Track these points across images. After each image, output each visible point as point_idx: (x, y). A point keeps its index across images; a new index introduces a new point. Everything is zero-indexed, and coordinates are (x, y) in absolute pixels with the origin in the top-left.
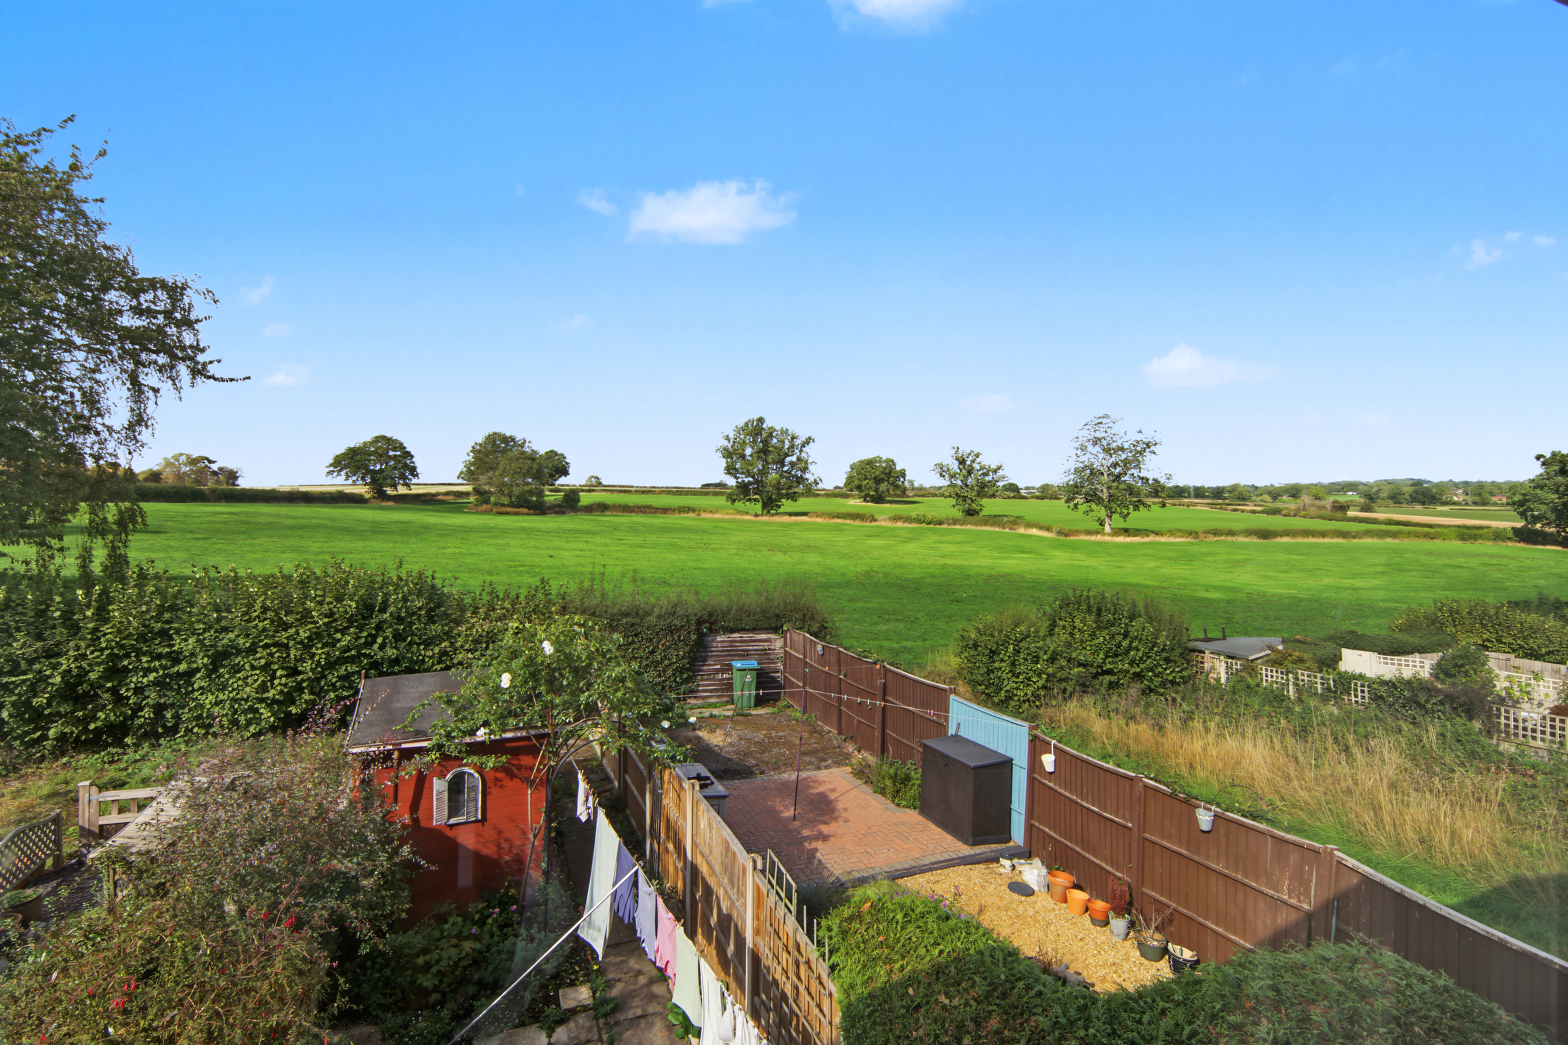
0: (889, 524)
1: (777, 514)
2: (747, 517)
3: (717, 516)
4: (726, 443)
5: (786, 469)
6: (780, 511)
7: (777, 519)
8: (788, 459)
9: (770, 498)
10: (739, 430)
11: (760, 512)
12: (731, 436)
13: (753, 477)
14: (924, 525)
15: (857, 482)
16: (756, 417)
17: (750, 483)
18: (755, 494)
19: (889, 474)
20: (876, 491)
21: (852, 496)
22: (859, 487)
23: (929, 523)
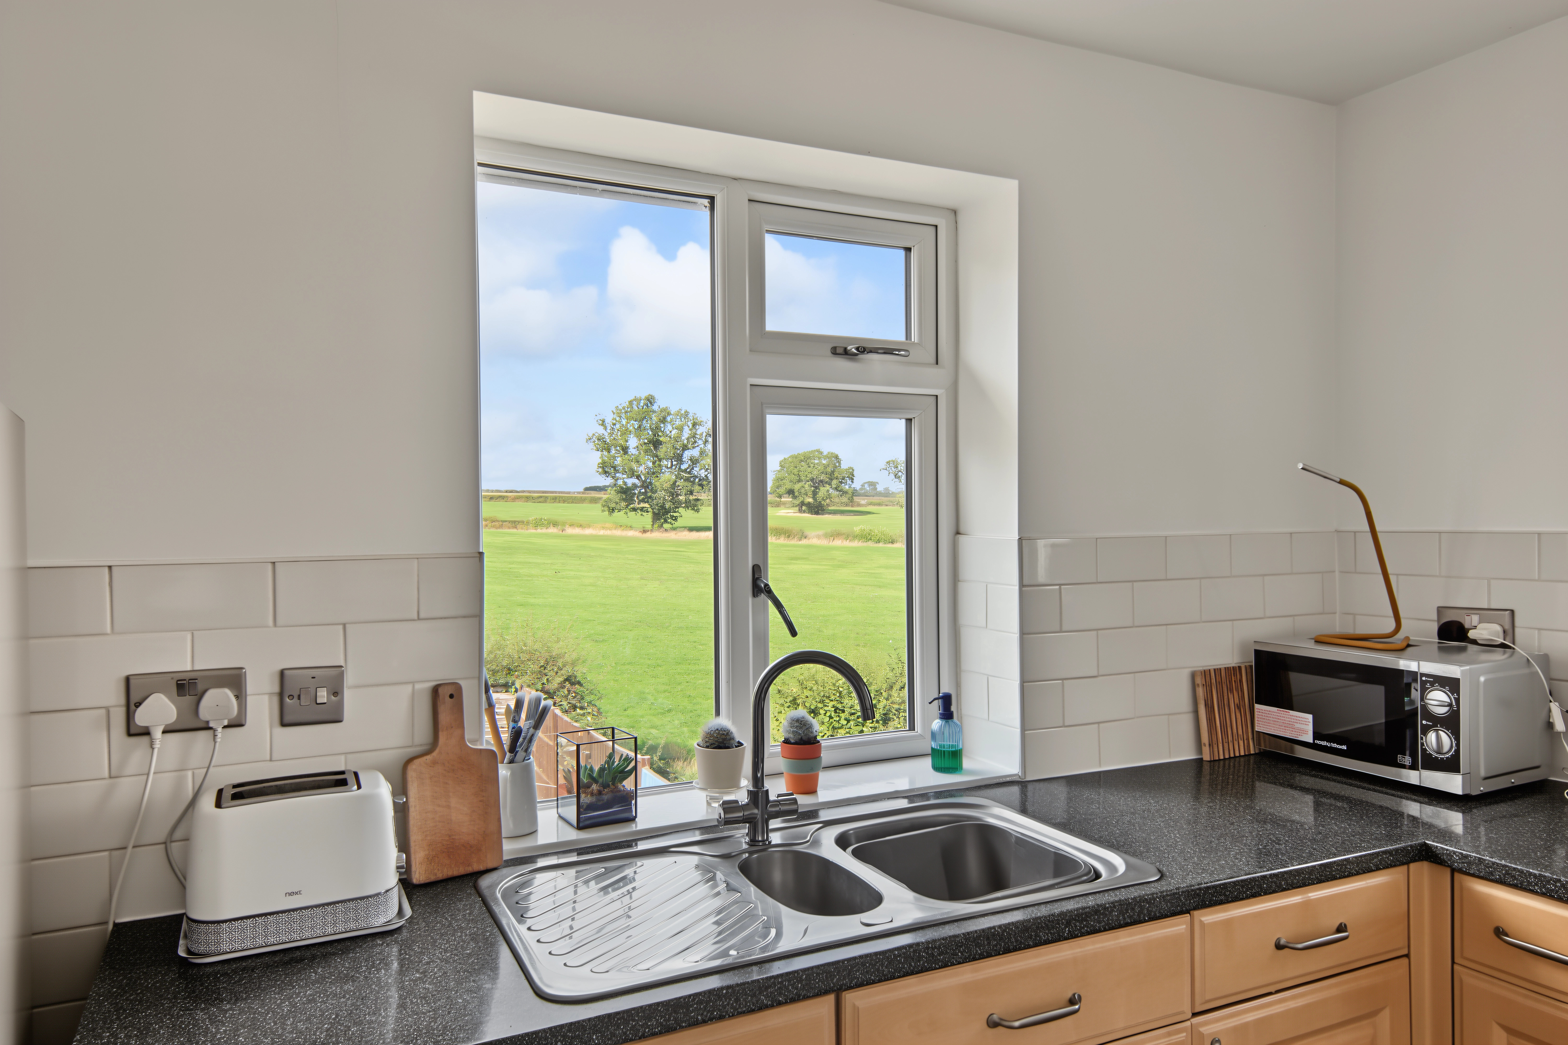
0: (824, 542)
1: (674, 529)
2: (631, 533)
3: (588, 532)
4: (601, 430)
5: (683, 467)
6: (677, 524)
7: (672, 535)
8: (687, 454)
9: (663, 507)
10: (618, 412)
11: (649, 527)
12: (609, 421)
13: (638, 477)
14: (870, 544)
15: (789, 486)
16: (644, 395)
17: (635, 486)
18: (643, 501)
19: (831, 476)
20: (814, 497)
21: (784, 504)
22: (791, 492)
23: (879, 541)
